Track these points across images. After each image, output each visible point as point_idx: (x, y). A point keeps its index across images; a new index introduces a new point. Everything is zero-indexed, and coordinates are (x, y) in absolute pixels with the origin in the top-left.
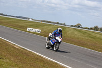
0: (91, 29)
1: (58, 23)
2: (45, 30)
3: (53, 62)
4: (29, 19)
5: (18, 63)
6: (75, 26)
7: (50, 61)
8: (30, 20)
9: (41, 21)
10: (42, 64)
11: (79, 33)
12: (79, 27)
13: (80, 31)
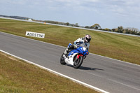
0: (114, 30)
1: (68, 24)
2: (51, 34)
3: (63, 77)
4: (28, 19)
5: (16, 81)
6: (91, 28)
7: (59, 76)
8: (30, 20)
9: (45, 22)
10: (49, 81)
11: (97, 36)
12: (97, 28)
13: (99, 34)
